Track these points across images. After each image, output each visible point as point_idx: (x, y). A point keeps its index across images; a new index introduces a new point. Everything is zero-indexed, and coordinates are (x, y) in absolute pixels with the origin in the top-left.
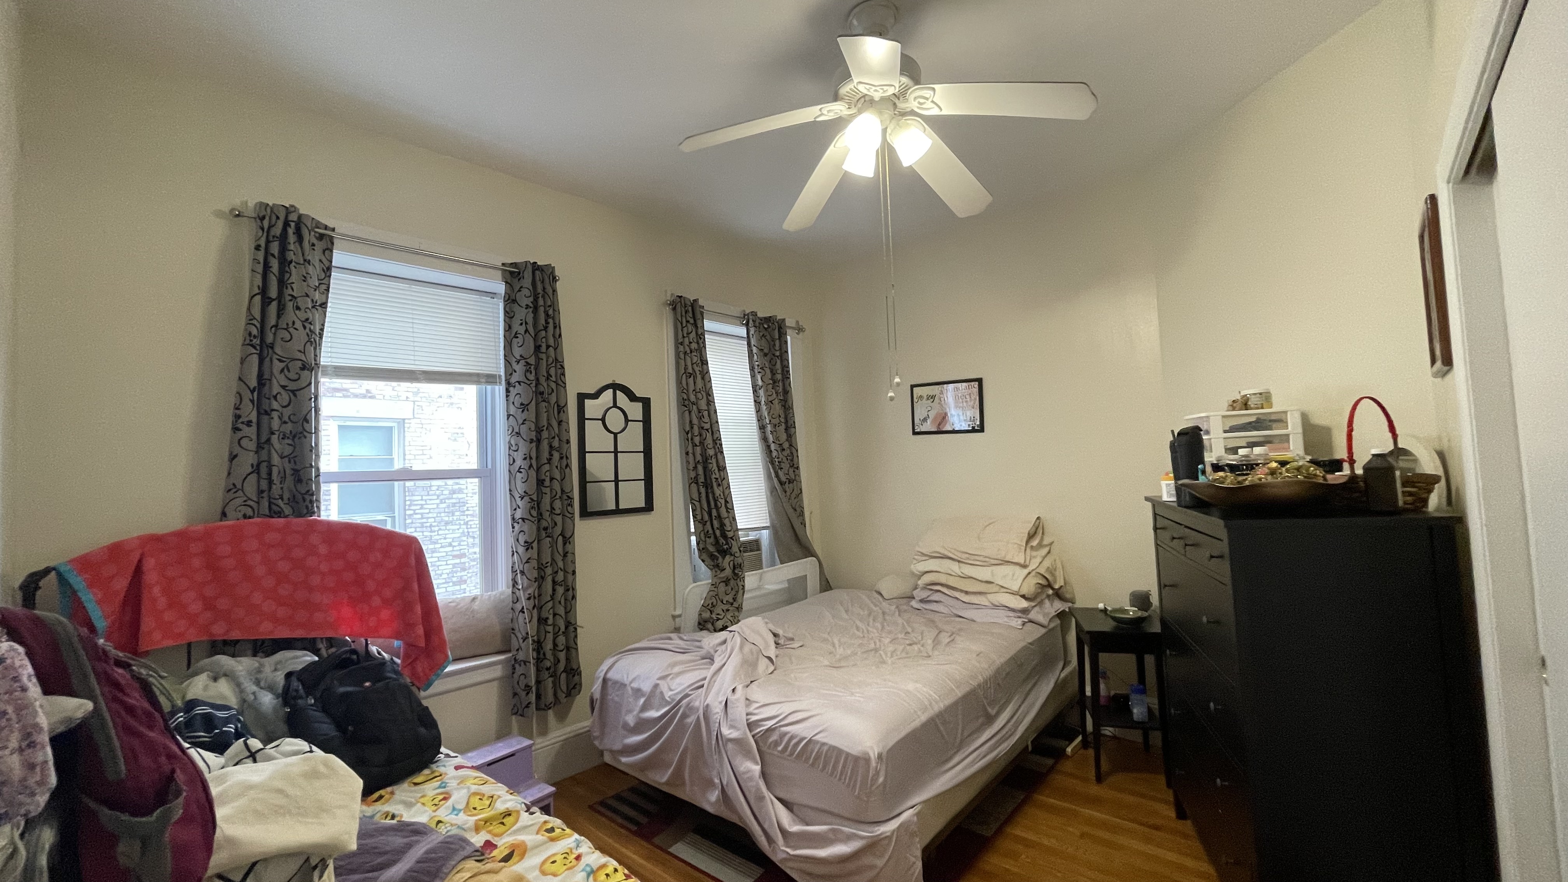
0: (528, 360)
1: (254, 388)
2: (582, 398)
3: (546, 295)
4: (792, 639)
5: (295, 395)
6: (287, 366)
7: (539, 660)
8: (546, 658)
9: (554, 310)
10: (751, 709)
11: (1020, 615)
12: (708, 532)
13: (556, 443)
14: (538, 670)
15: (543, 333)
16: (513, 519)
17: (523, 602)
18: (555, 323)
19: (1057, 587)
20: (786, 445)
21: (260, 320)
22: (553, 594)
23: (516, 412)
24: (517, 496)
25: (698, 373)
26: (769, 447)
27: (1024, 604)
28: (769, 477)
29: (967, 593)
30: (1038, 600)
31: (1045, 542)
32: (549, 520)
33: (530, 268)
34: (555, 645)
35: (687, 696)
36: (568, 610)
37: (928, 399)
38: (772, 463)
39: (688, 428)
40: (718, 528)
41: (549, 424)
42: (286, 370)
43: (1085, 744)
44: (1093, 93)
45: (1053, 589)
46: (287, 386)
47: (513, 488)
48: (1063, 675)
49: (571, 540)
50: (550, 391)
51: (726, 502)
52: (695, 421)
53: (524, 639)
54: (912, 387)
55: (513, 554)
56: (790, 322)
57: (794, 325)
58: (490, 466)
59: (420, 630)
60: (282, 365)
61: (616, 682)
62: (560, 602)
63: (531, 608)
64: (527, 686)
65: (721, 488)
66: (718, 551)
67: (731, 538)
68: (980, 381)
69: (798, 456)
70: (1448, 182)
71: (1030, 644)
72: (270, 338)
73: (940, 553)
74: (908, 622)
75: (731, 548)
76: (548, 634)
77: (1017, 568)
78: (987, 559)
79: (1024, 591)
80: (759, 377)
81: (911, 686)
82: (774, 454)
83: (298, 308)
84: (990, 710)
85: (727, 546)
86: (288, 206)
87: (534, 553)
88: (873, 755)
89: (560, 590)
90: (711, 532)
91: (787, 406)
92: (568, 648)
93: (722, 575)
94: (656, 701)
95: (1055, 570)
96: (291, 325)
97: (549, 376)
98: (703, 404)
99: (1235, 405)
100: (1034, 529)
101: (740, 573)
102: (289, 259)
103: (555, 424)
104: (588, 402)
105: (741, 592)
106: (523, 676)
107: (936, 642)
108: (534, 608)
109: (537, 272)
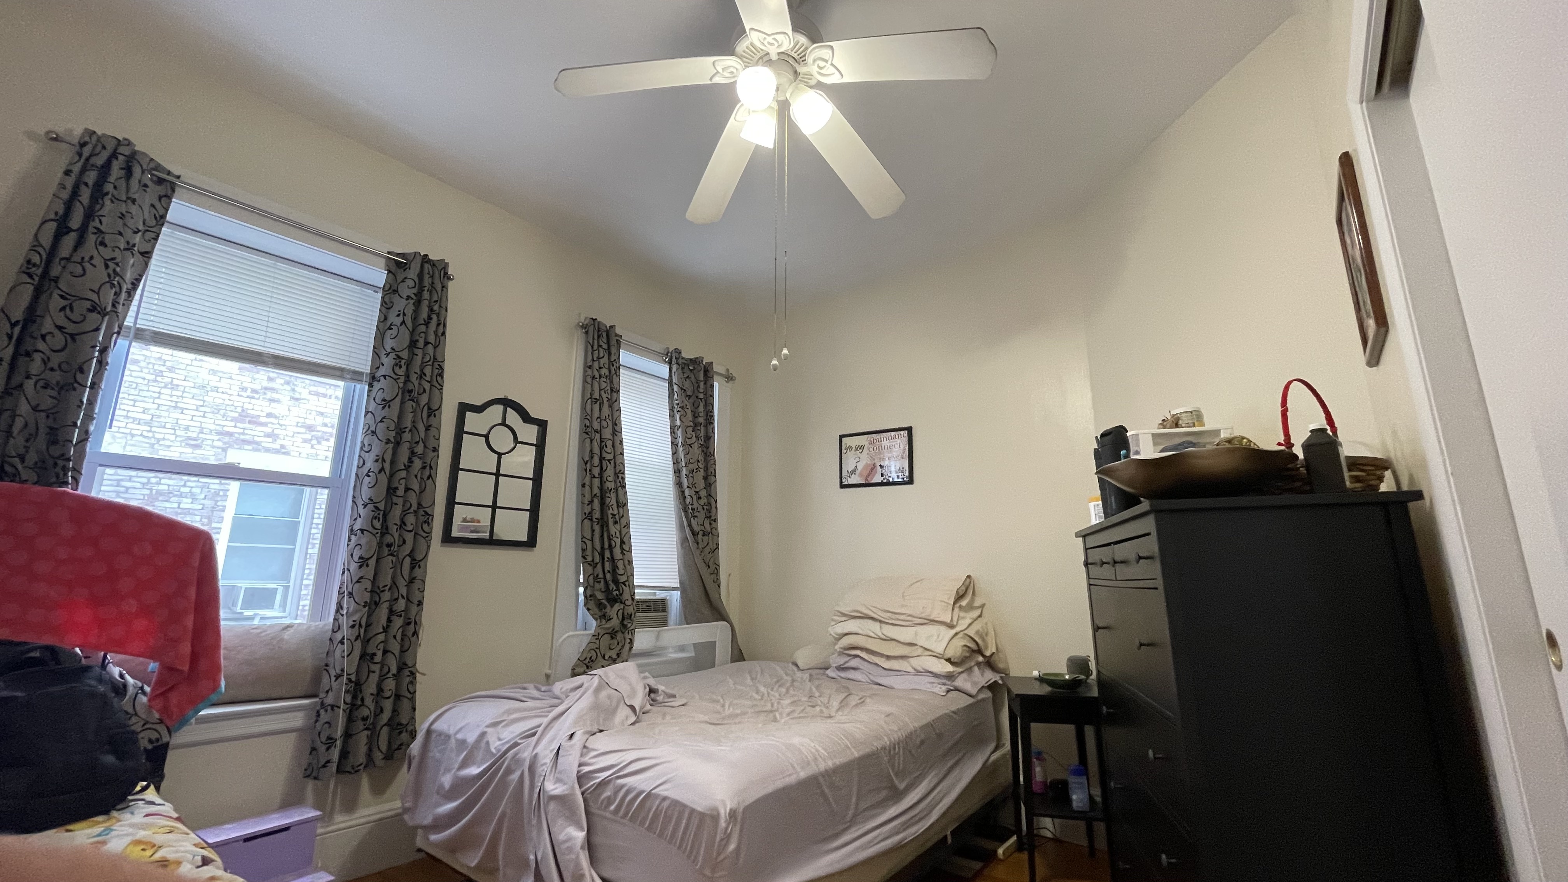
0: (400, 354)
1: (17, 322)
2: (464, 408)
3: (434, 291)
4: (674, 696)
5: (74, 340)
6: (71, 304)
7: (353, 707)
8: (363, 705)
9: (440, 306)
10: (586, 759)
11: (944, 681)
12: (597, 575)
13: (420, 449)
14: (350, 720)
15: (423, 328)
16: (352, 530)
17: (345, 631)
18: (439, 320)
19: (988, 654)
20: (703, 493)
21: (48, 252)
22: (388, 626)
23: (376, 408)
24: (360, 503)
25: (605, 400)
26: (683, 492)
27: (949, 668)
28: (681, 527)
29: (888, 657)
30: (967, 666)
31: (977, 603)
32: (396, 535)
33: (418, 260)
34: (380, 690)
35: (516, 744)
36: (406, 647)
37: (856, 449)
38: (685, 511)
39: (587, 458)
40: (609, 572)
41: (414, 427)
42: (68, 309)
43: (1020, 847)
44: (990, 42)
45: (983, 656)
46: (65, 328)
47: (358, 494)
48: (993, 758)
49: (422, 563)
50: (422, 391)
51: (622, 542)
52: (597, 450)
53: (337, 677)
54: (841, 437)
55: (343, 573)
56: (717, 368)
57: (723, 371)
58: (343, 477)
59: (186, 648)
60: (63, 303)
61: (440, 734)
62: (395, 637)
63: (353, 639)
64: (329, 738)
65: (618, 526)
66: (608, 600)
67: (624, 583)
68: (909, 430)
69: (716, 508)
70: (1362, 102)
71: (954, 712)
72: (55, 271)
73: (861, 613)
74: (818, 687)
75: (621, 595)
76: (371, 674)
77: (943, 628)
78: (909, 618)
79: (949, 654)
80: (678, 416)
81: (796, 740)
82: (688, 500)
83: (103, 244)
84: (896, 782)
85: (617, 592)
86: (121, 139)
87: (369, 572)
88: (724, 813)
89: (398, 622)
90: (601, 576)
91: (708, 454)
92: (398, 697)
93: (608, 625)
94: (480, 755)
95: (987, 635)
96: (87, 259)
97: (422, 375)
98: (607, 433)
99: (1165, 423)
100: (964, 588)
101: (629, 625)
102: (105, 191)
103: (421, 428)
104: (469, 415)
105: (627, 646)
106: (327, 725)
107: (843, 705)
108: (356, 639)
109: (427, 266)
